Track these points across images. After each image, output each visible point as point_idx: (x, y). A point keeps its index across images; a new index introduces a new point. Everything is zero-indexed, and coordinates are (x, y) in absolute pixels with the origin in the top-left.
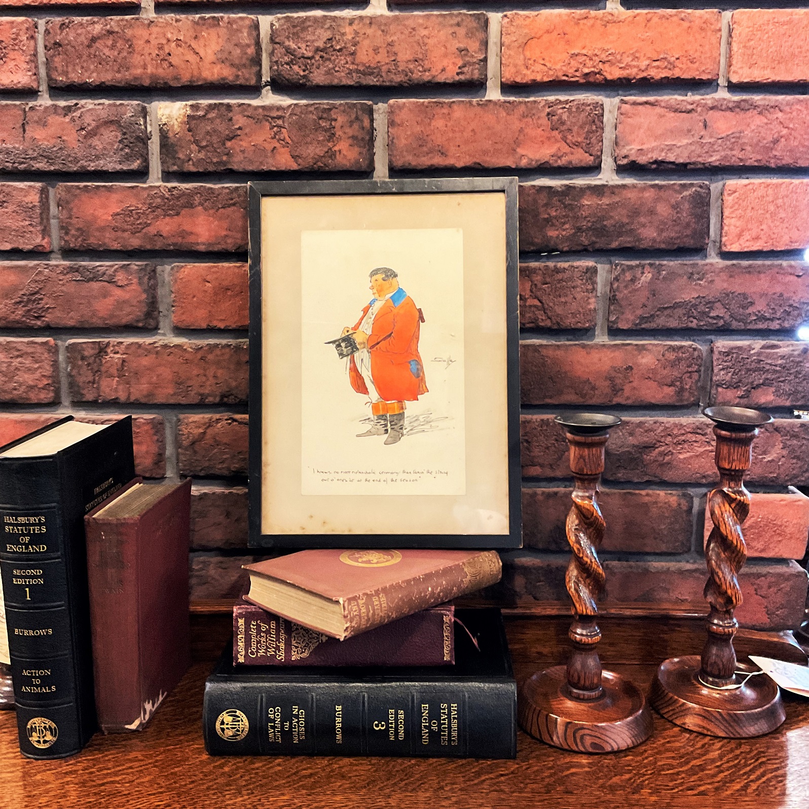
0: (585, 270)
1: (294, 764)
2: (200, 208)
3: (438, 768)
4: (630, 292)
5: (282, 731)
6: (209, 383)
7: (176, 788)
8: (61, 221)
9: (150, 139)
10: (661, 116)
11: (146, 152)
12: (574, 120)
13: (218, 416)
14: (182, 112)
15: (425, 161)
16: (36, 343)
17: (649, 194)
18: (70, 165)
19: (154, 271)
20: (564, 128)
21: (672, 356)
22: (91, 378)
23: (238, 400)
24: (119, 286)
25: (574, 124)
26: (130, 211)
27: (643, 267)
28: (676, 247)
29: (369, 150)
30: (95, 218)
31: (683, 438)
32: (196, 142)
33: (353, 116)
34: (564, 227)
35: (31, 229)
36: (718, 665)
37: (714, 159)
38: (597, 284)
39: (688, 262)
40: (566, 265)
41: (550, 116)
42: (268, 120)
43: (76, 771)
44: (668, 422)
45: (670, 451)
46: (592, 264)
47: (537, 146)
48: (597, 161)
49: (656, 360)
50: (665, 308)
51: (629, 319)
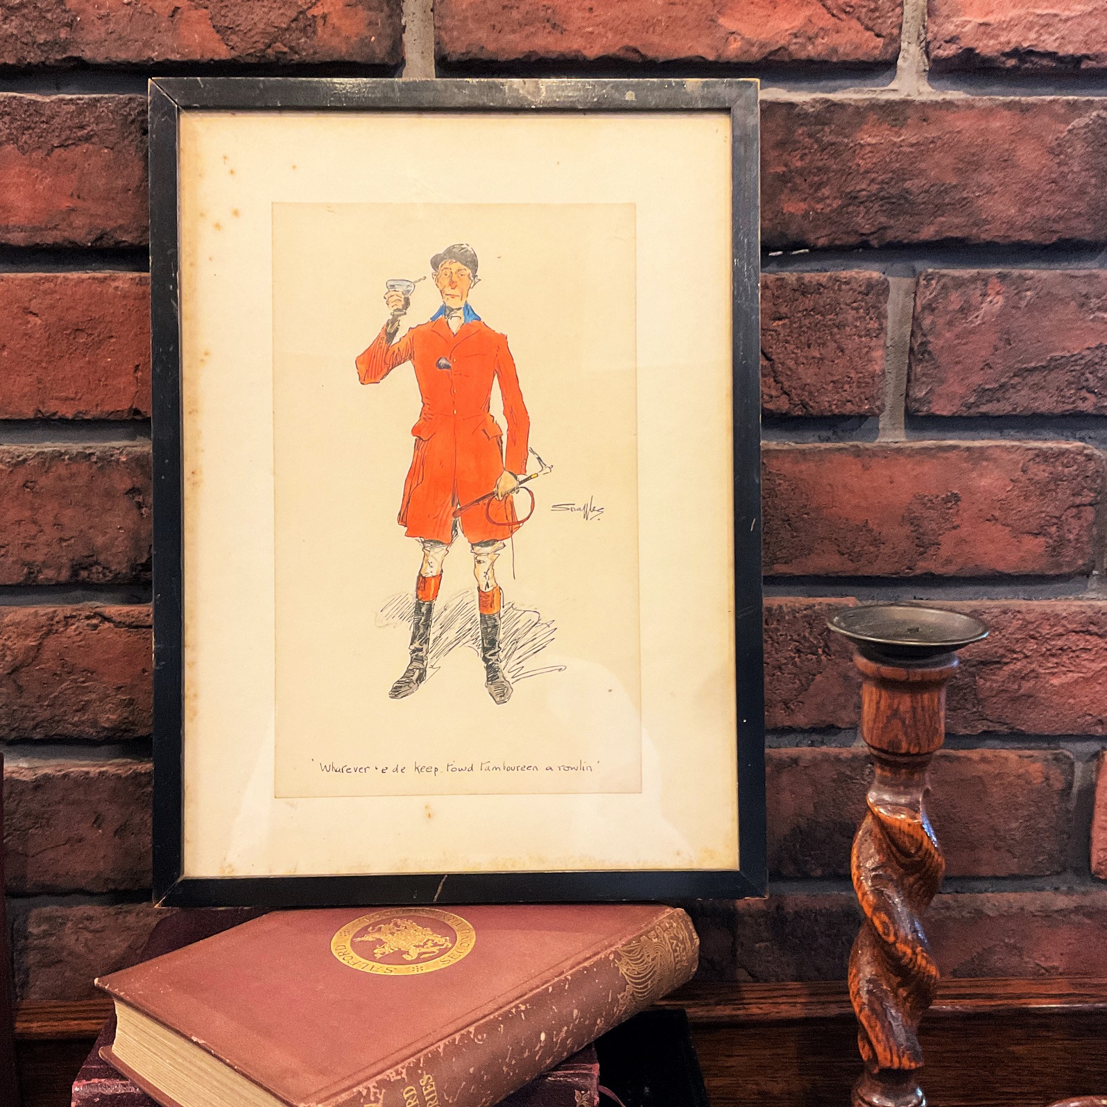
0: (863, 289)
2: (10, 147)
4: (957, 337)
6: (42, 538)
13: (68, 610)
15: (514, 44)
17: (1001, 124)
21: (1041, 472)
23: (111, 575)
27: (985, 281)
28: (1055, 239)
29: (390, 16)
31: (1060, 643)
38: (886, 318)
39: (1076, 273)
40: (823, 277)
44: (1029, 611)
45: (1033, 671)
46: (876, 275)
47: (761, 12)
48: (890, 50)
49: (1008, 481)
50: (1027, 370)
51: (954, 394)
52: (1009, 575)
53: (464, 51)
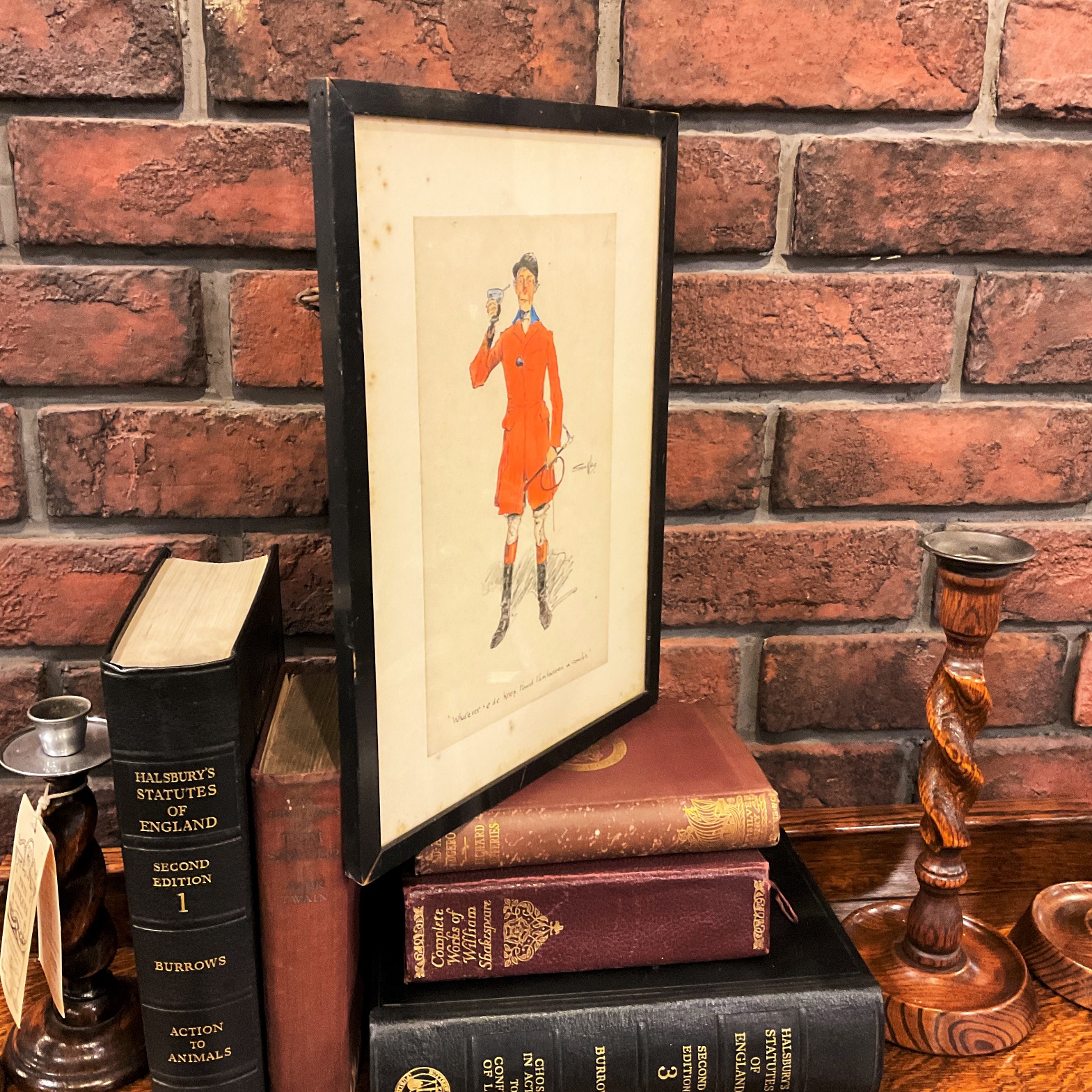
0: (941, 288)
2: (285, 168)
4: (1008, 324)
6: (301, 481)
8: (19, 190)
9: (184, 36)
11: (178, 59)
12: (942, 29)
13: (315, 536)
15: (689, 93)
17: (1051, 161)
18: (35, 83)
19: (198, 283)
20: (927, 41)
21: (1061, 427)
22: (87, 476)
24: (136, 311)
25: (942, 36)
26: (152, 172)
27: (1031, 281)
28: (1083, 250)
29: (589, 68)
30: (87, 184)
31: (1066, 554)
32: (278, 45)
33: (566, 7)
34: (912, 214)
38: (955, 308)
40: (911, 278)
41: (903, 20)
42: (411, 8)
44: (1045, 530)
45: (1045, 574)
46: (951, 276)
47: (878, 71)
48: (972, 102)
49: (1037, 434)
50: (1057, 350)
51: (1002, 367)
52: (1030, 503)
53: (648, 98)
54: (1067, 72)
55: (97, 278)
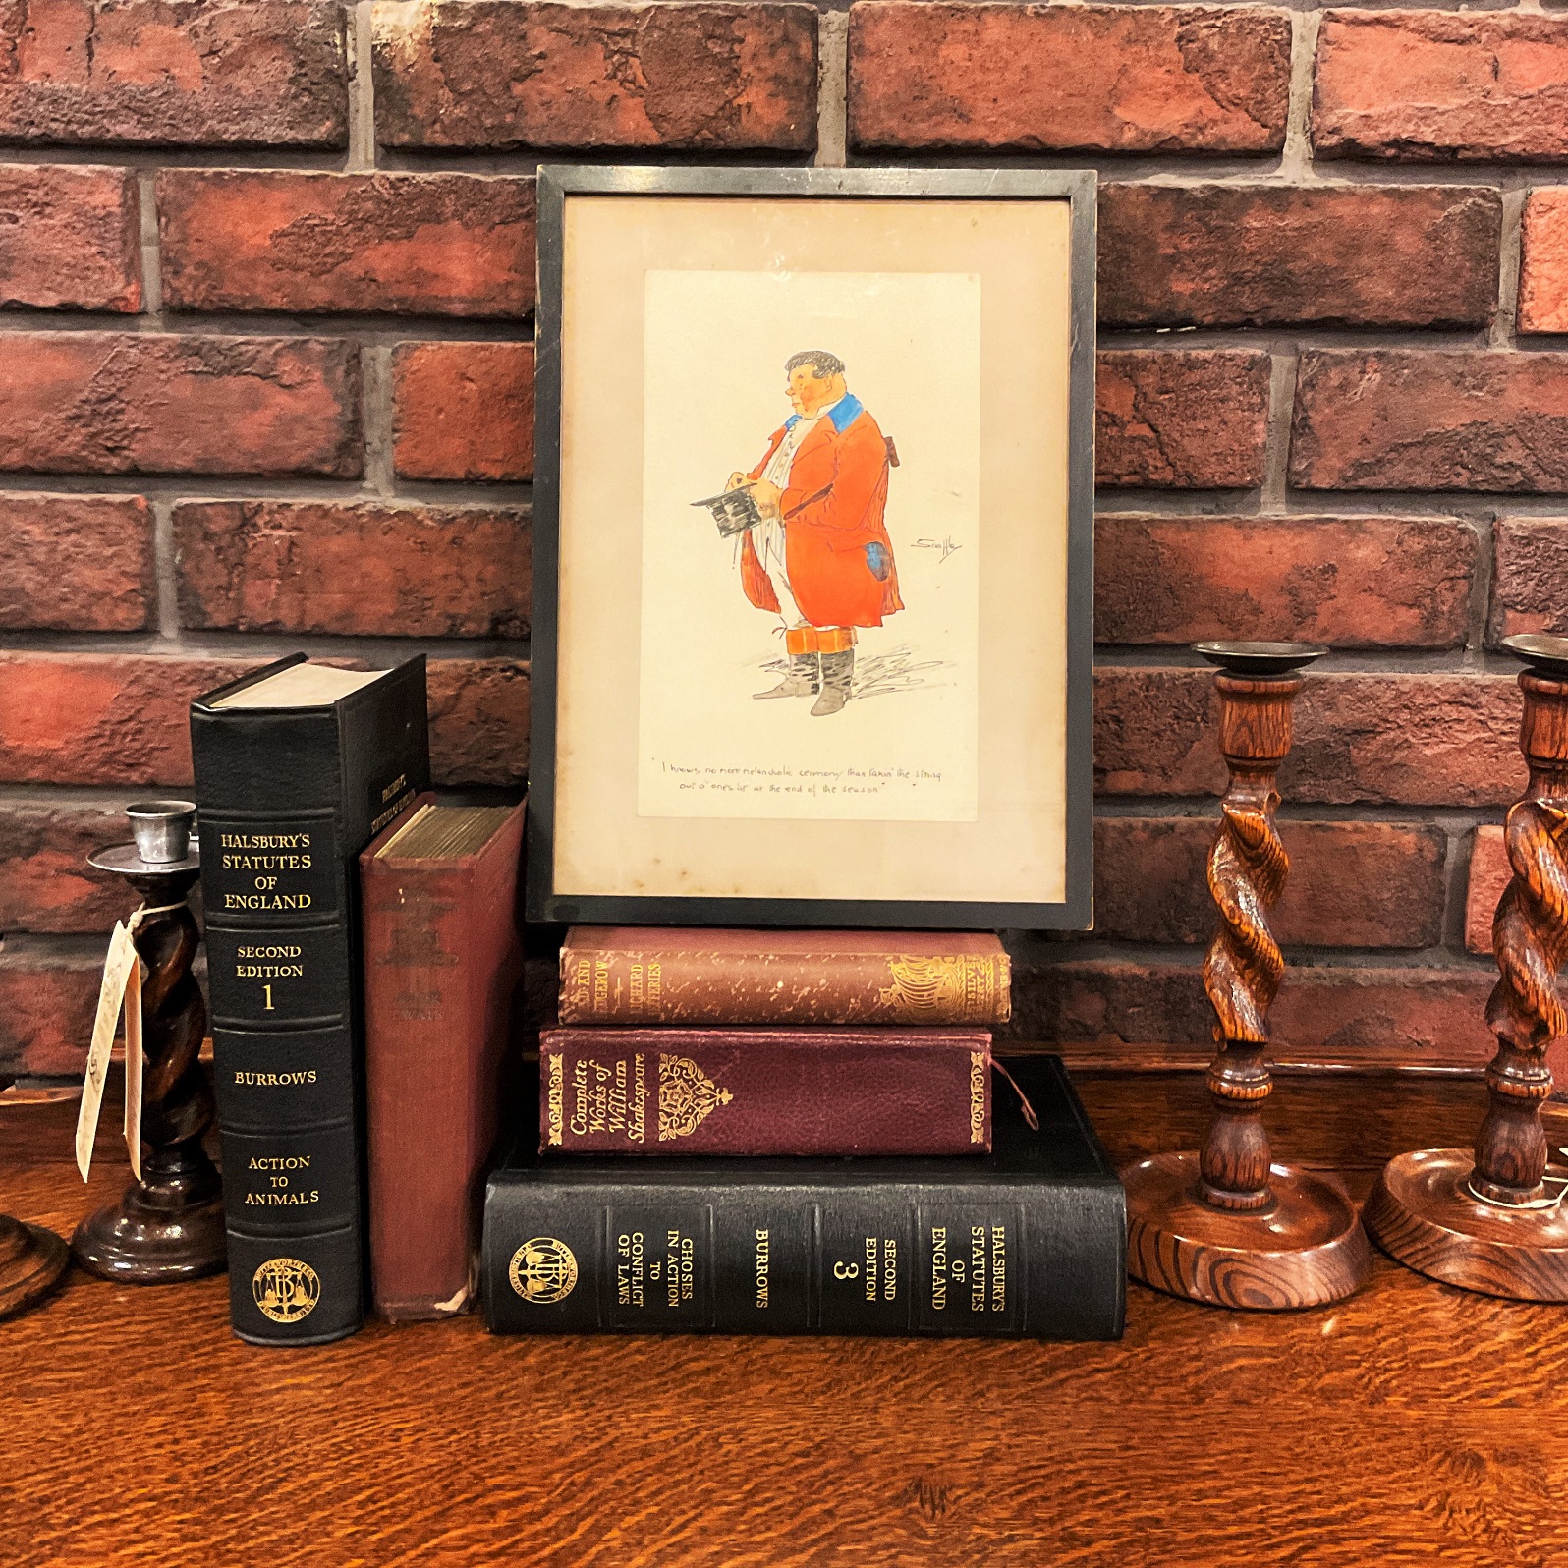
0: (1247, 365)
1: (668, 1350)
2: (455, 223)
3: (967, 1357)
4: (1337, 412)
5: (647, 1283)
6: (466, 593)
7: (430, 1397)
8: (164, 248)
9: (351, 79)
10: (1407, 49)
11: (343, 103)
12: (1232, 52)
13: (484, 663)
14: (423, 19)
15: (924, 132)
16: (108, 504)
17: (1380, 210)
18: (185, 129)
19: (356, 356)
20: (1214, 66)
21: (1416, 545)
22: (223, 580)
23: (527, 629)
24: (285, 387)
25: (1233, 60)
26: (309, 226)
27: (1364, 360)
28: (1431, 319)
29: (808, 105)
30: (237, 241)
31: (1434, 713)
32: (451, 84)
33: (778, 35)
34: (1205, 275)
35: (103, 263)
36: (1513, 1160)
37: (1511, 140)
38: (1268, 393)
39: (1452, 353)
40: (1208, 354)
41: (1183, 43)
42: (600, 40)
43: (217, 1367)
44: (1404, 681)
45: (1406, 740)
46: (1259, 352)
47: (1156, 104)
48: (1276, 139)
49: (1384, 554)
50: (1406, 446)
51: (1333, 468)
52: (1383, 645)
53: (877, 138)
54: (1395, 99)
55: (243, 348)
